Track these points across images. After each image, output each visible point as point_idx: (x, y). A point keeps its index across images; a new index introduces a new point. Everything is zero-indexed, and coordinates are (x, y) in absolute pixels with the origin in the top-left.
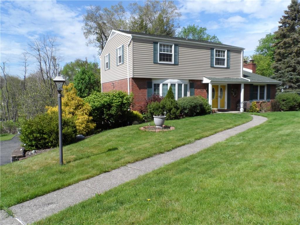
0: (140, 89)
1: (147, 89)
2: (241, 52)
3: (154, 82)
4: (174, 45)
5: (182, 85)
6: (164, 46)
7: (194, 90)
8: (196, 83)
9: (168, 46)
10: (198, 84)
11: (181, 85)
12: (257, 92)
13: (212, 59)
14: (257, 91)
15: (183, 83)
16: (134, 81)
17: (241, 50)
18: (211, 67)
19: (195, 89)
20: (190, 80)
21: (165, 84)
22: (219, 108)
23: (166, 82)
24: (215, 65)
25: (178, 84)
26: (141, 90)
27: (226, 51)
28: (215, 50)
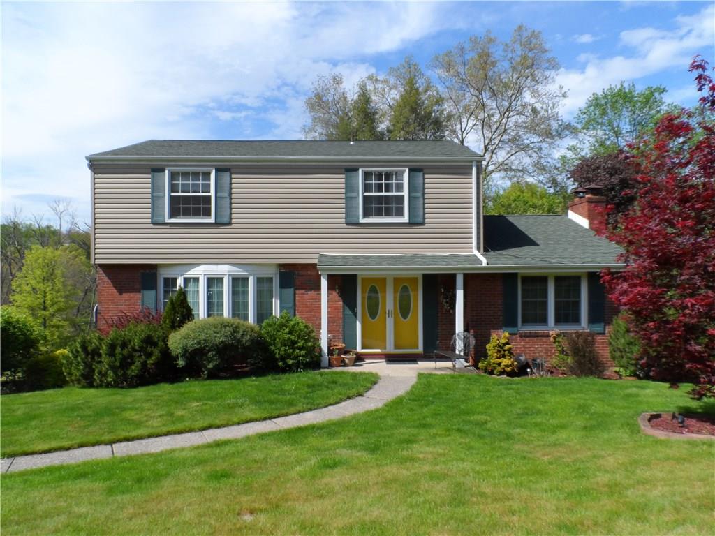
0: (121, 292)
1: (140, 292)
2: (471, 168)
3: (164, 274)
4: (214, 171)
5: (248, 279)
6: (186, 175)
7: (295, 294)
8: (301, 273)
9: (196, 175)
10: (310, 275)
11: (245, 280)
12: (544, 300)
13: (350, 201)
14: (545, 295)
15: (251, 275)
16: (105, 273)
17: (471, 164)
18: (347, 224)
19: (297, 292)
20: (281, 266)
21: (190, 279)
22: (390, 349)
23: (192, 273)
24: (361, 217)
25: (233, 279)
26: (125, 295)
27: (407, 170)
28: (360, 170)
